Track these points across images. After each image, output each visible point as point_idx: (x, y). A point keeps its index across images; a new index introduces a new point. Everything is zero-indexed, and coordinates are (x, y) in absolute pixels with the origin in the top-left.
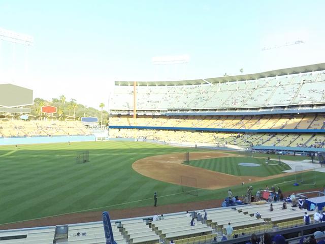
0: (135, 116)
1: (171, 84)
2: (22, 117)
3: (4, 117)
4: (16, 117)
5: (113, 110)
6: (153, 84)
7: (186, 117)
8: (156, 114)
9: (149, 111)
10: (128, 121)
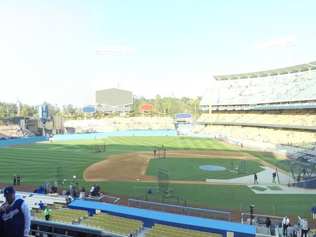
0: (210, 111)
1: (274, 73)
2: (121, 114)
3: (108, 114)
4: (118, 114)
5: (205, 106)
6: (254, 76)
7: (281, 111)
8: (245, 109)
9: (238, 105)
10: (218, 117)
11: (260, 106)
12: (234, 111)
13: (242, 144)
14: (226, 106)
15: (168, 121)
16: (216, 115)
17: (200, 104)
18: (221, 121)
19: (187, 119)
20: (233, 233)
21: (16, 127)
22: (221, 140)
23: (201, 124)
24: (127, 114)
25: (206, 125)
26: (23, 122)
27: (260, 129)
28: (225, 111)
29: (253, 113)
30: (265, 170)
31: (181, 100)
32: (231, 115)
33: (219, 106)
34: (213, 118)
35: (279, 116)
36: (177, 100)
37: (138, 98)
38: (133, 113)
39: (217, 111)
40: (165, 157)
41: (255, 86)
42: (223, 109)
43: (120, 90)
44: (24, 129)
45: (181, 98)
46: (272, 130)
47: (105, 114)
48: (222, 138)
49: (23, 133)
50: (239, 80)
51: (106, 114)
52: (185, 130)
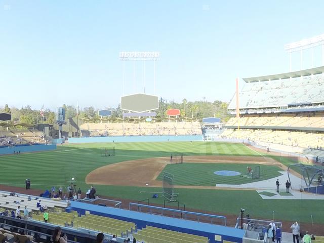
0: (238, 115)
1: (307, 74)
2: (147, 120)
3: (133, 120)
4: (143, 119)
5: (232, 110)
6: (286, 77)
8: (275, 112)
9: (268, 108)
10: (247, 121)
11: (291, 108)
12: (264, 114)
13: (268, 149)
14: (256, 109)
15: (196, 126)
16: (246, 118)
17: (228, 108)
18: (250, 125)
19: (216, 124)
20: (221, 237)
21: (41, 134)
22: (248, 145)
23: (229, 128)
24: (153, 119)
25: (235, 129)
26: (47, 129)
27: (291, 132)
28: (255, 115)
29: (285, 116)
30: (282, 175)
31: (214, 104)
32: (262, 118)
33: (248, 109)
34: (243, 122)
35: (312, 119)
36: (209, 103)
37: (169, 103)
38: (159, 119)
39: (247, 115)
40: (182, 163)
41: (287, 87)
42: (253, 113)
43: (145, 95)
44: (48, 136)
45: (213, 102)
46: (303, 133)
47: (130, 120)
48: (250, 142)
49: (46, 140)
50: (270, 82)
51: (132, 120)
52: (212, 135)
